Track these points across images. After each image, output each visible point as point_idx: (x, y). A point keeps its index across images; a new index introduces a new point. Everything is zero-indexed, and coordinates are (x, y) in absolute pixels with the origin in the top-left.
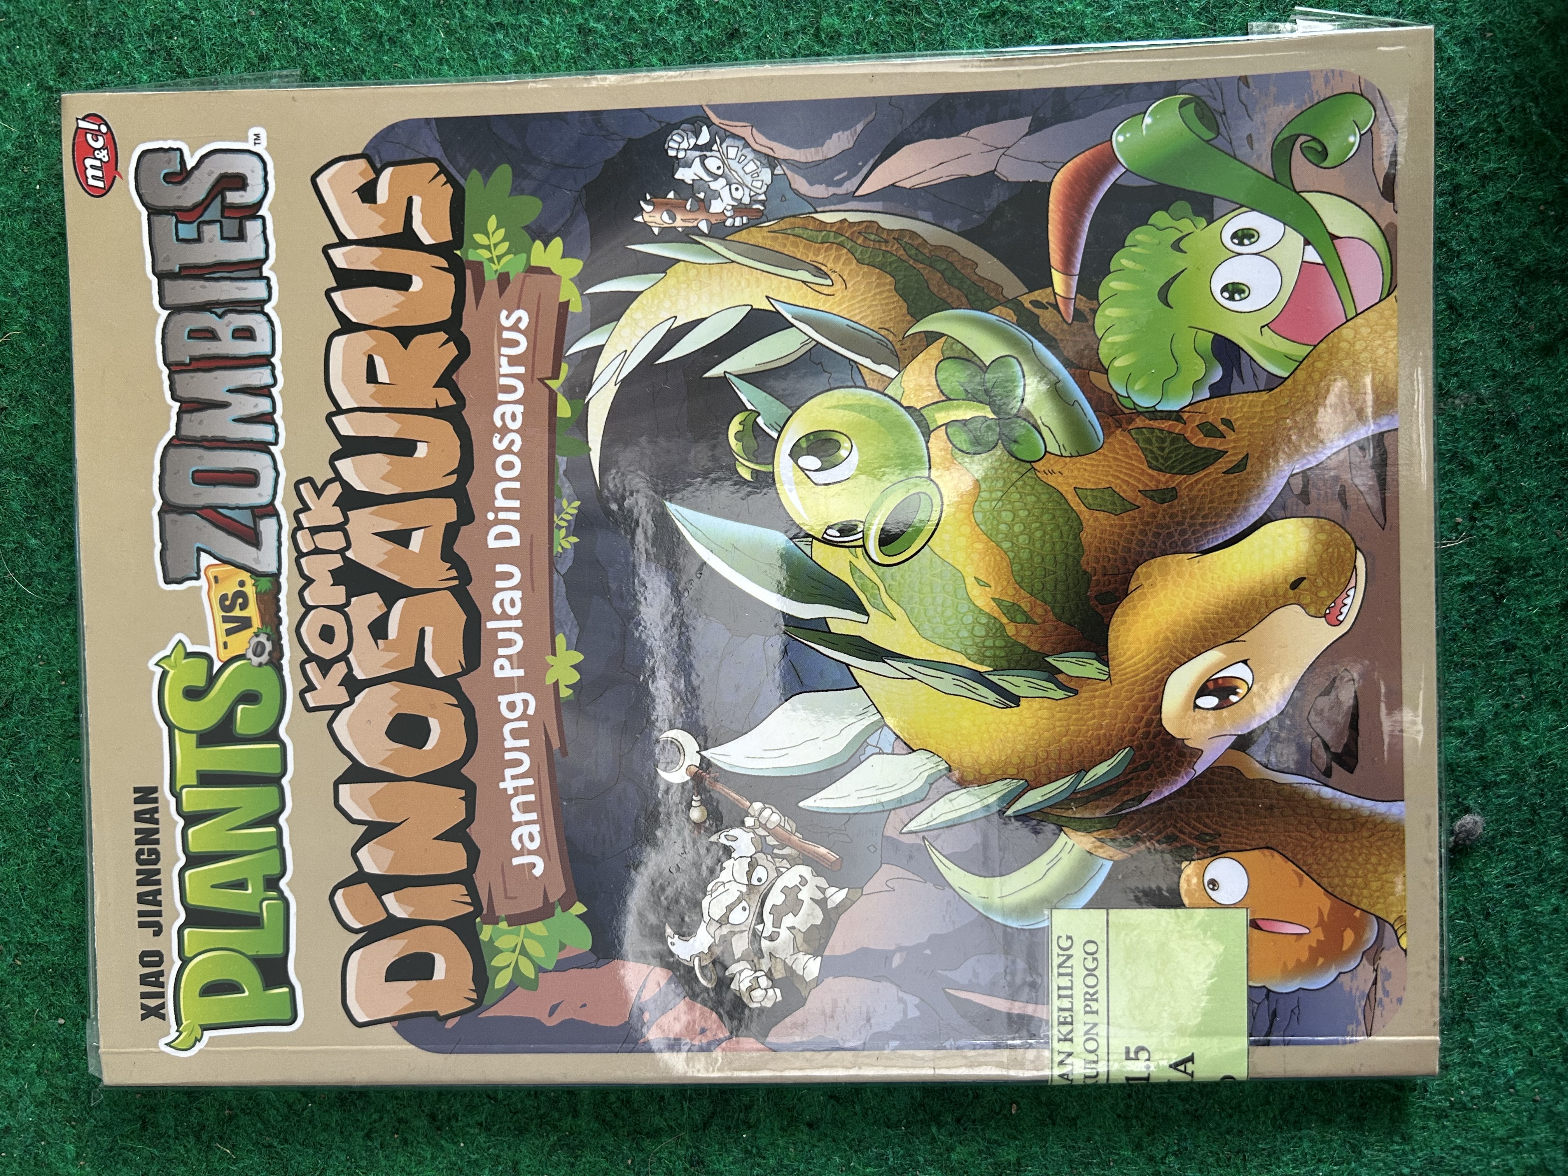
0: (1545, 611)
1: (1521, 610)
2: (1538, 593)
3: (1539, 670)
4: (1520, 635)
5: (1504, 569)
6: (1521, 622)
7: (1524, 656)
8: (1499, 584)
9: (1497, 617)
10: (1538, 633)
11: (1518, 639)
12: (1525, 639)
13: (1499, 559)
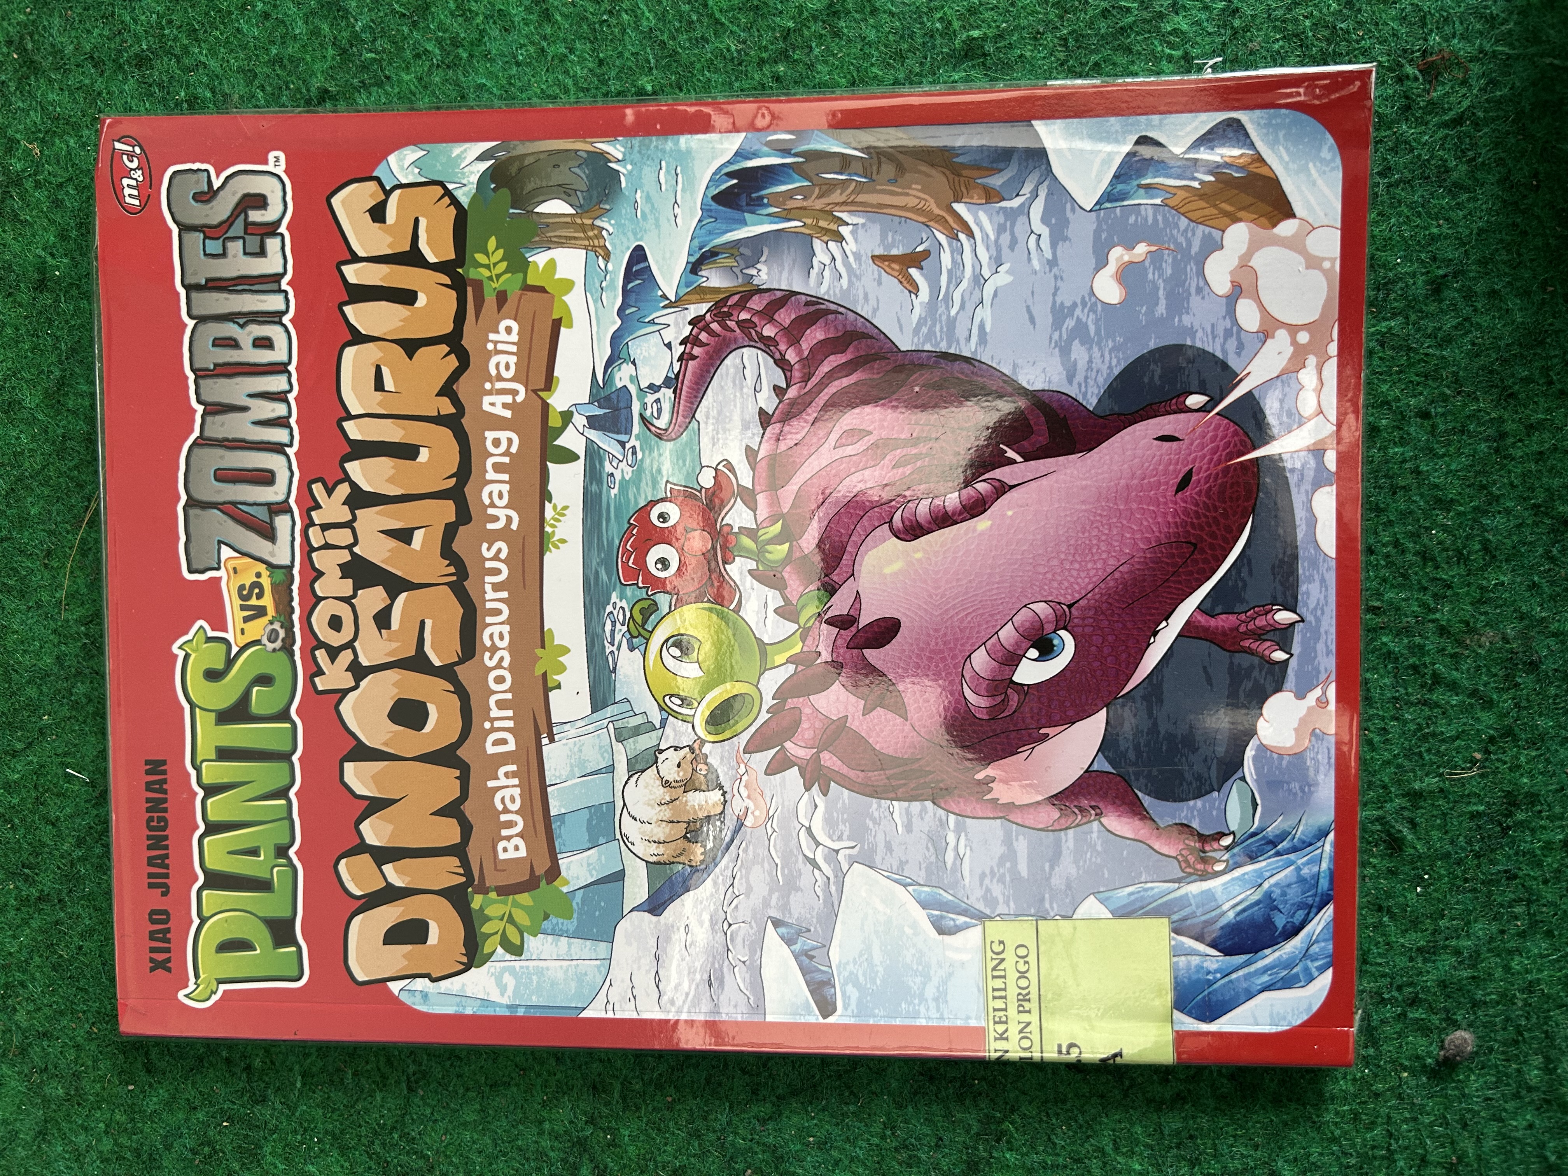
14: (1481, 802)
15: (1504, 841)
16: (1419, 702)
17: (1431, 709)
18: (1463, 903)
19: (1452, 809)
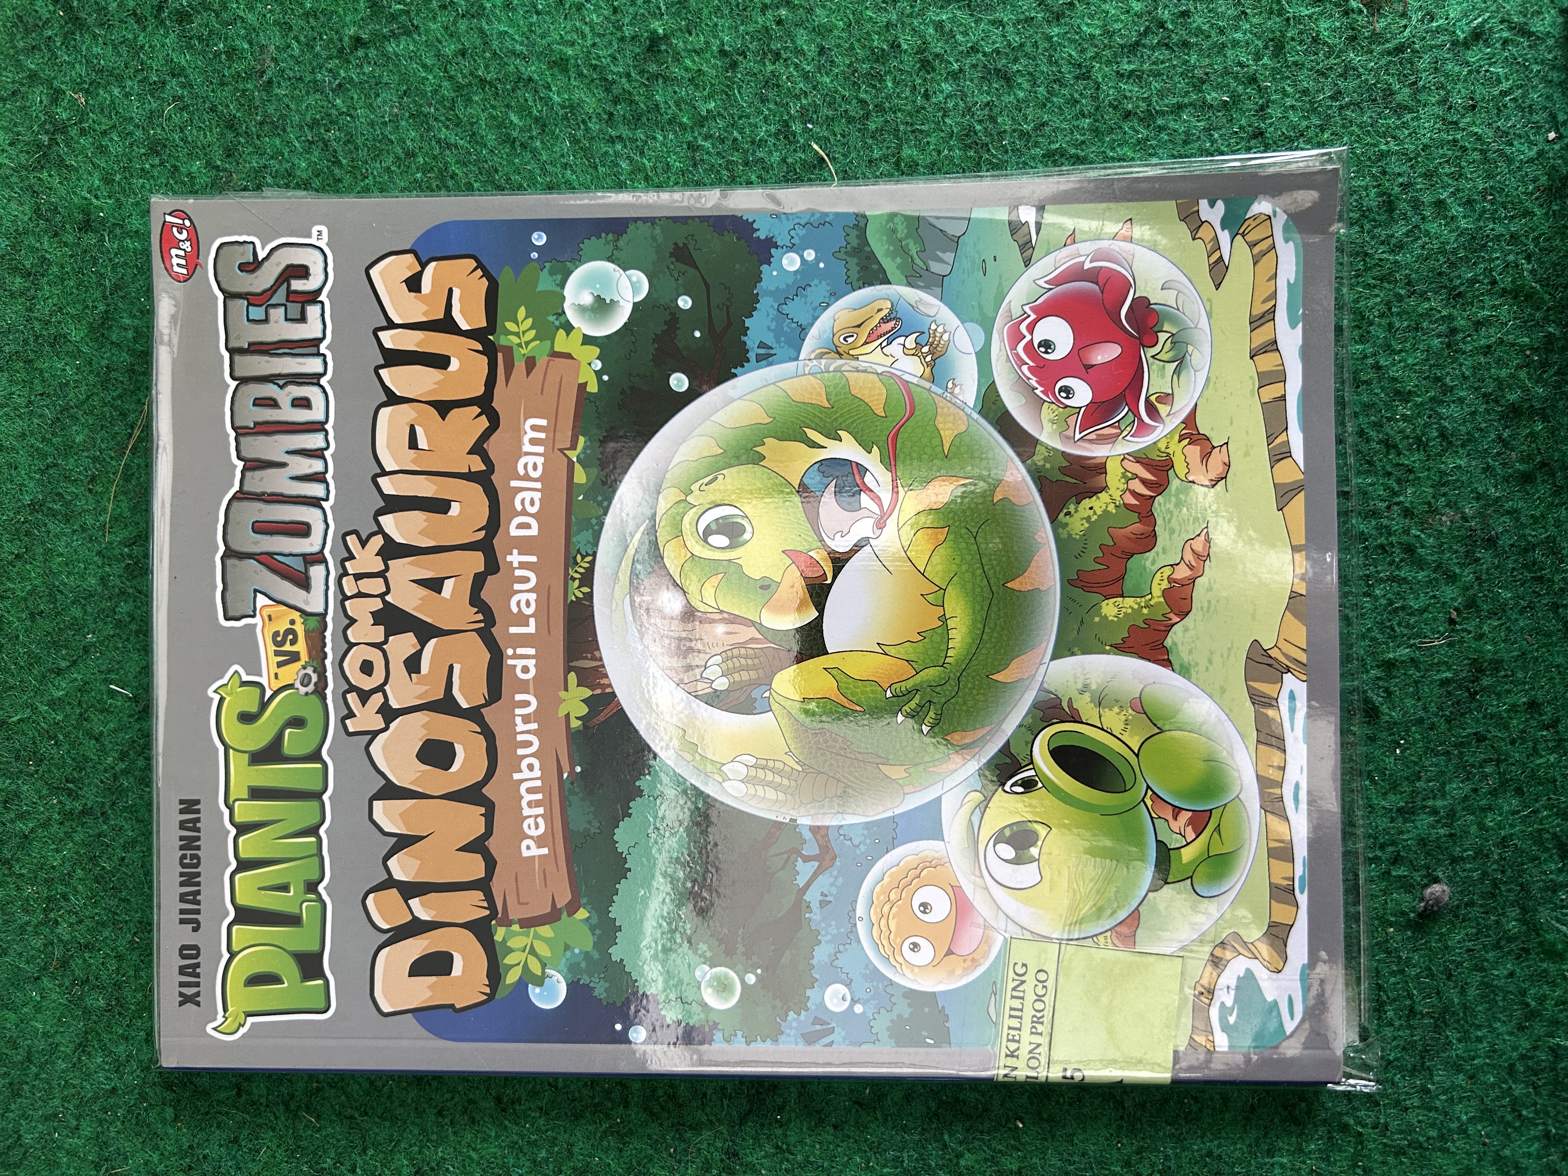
0: (1513, 708)
1: (1492, 706)
2: (1509, 691)
3: (1506, 760)
4: (1491, 729)
5: (1478, 668)
6: (1492, 716)
7: (1493, 747)
8: (1473, 682)
9: (1471, 711)
10: (1506, 727)
11: (1488, 731)
12: (1495, 732)
13: (1475, 660)
14: (1449, 669)
15: (1473, 705)
16: (1388, 580)
17: (1400, 585)
18: (1436, 765)
19: (1422, 677)
